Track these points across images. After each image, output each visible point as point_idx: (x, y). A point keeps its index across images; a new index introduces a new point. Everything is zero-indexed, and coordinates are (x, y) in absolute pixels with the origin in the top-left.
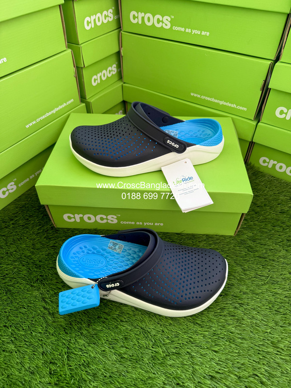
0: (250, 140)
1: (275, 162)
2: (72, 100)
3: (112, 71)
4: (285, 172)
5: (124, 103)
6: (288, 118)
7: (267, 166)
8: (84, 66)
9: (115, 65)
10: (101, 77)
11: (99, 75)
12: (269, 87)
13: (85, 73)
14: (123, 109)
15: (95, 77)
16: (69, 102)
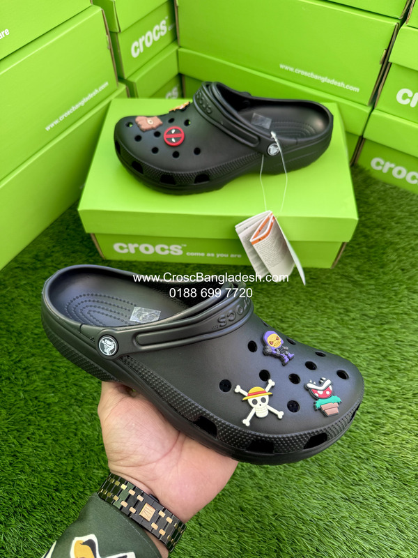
0: (359, 133)
1: (393, 166)
2: (107, 84)
3: (160, 30)
4: (404, 179)
5: (180, 77)
6: (413, 105)
7: (381, 171)
8: (120, 31)
9: (164, 22)
10: (144, 43)
11: (141, 40)
12: (390, 61)
13: (121, 39)
14: (178, 85)
15: (136, 44)
16: (102, 87)
